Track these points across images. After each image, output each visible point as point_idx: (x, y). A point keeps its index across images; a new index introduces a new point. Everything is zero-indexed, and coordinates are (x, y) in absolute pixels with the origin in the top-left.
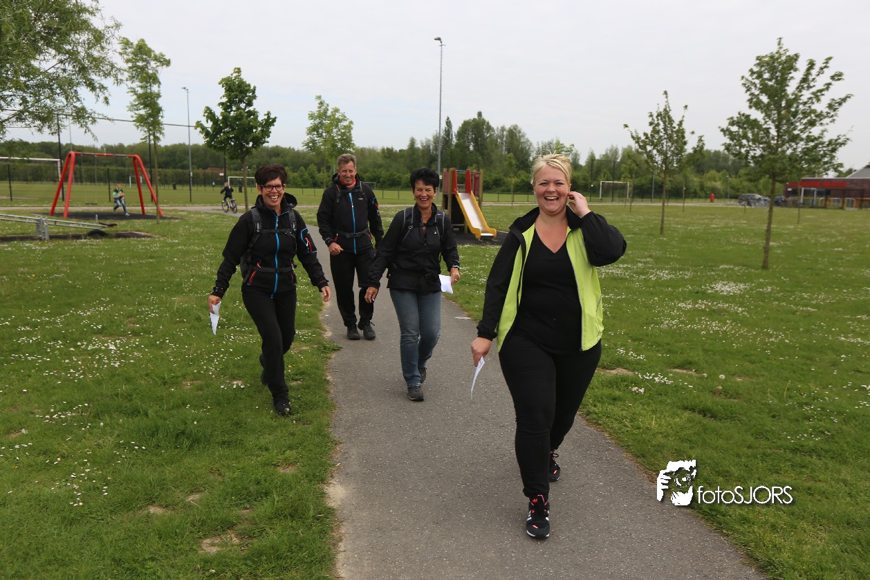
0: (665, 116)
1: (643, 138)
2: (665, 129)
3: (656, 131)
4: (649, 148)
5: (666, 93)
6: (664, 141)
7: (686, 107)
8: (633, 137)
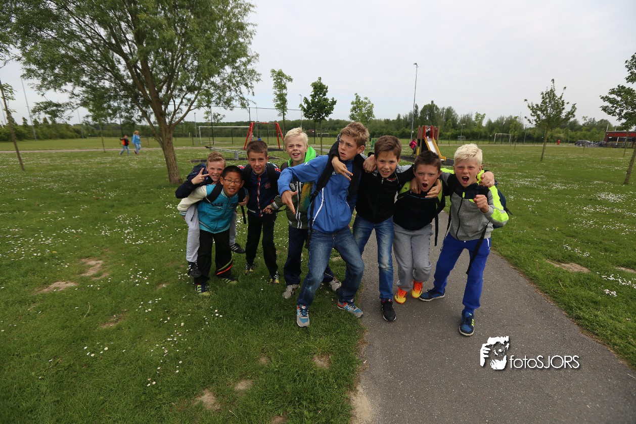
0: (551, 95)
1: (535, 107)
2: (550, 101)
3: (544, 102)
4: (539, 112)
5: (553, 80)
6: (549, 109)
7: (565, 88)
8: (529, 107)
